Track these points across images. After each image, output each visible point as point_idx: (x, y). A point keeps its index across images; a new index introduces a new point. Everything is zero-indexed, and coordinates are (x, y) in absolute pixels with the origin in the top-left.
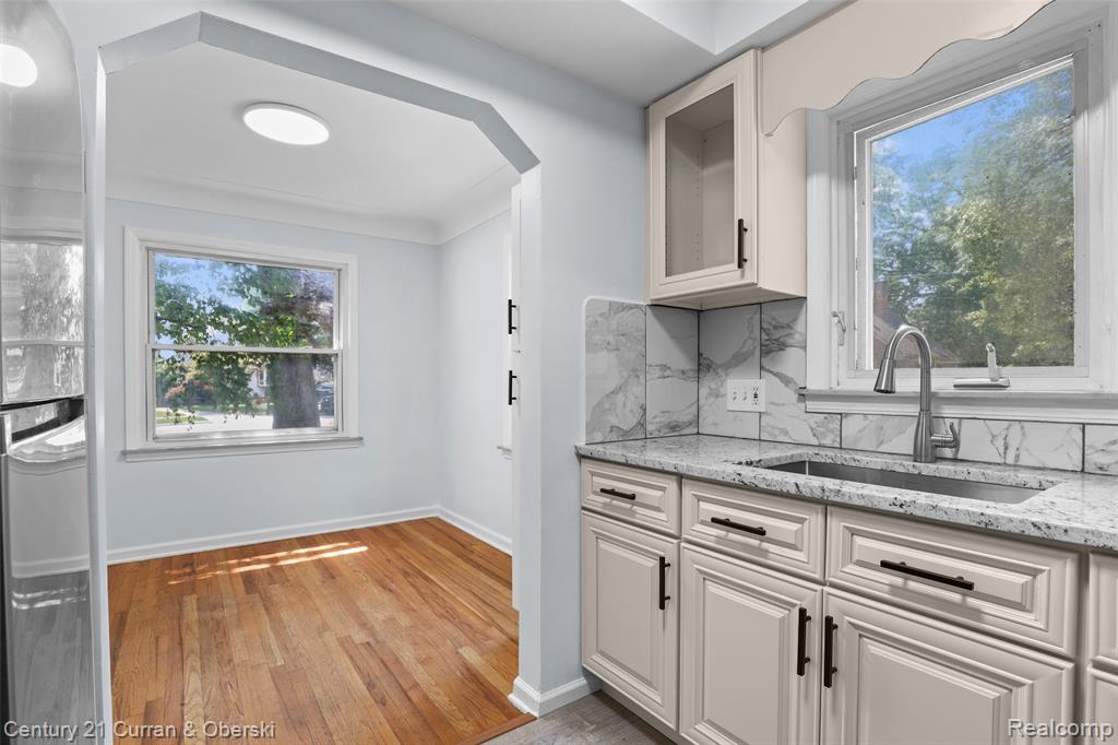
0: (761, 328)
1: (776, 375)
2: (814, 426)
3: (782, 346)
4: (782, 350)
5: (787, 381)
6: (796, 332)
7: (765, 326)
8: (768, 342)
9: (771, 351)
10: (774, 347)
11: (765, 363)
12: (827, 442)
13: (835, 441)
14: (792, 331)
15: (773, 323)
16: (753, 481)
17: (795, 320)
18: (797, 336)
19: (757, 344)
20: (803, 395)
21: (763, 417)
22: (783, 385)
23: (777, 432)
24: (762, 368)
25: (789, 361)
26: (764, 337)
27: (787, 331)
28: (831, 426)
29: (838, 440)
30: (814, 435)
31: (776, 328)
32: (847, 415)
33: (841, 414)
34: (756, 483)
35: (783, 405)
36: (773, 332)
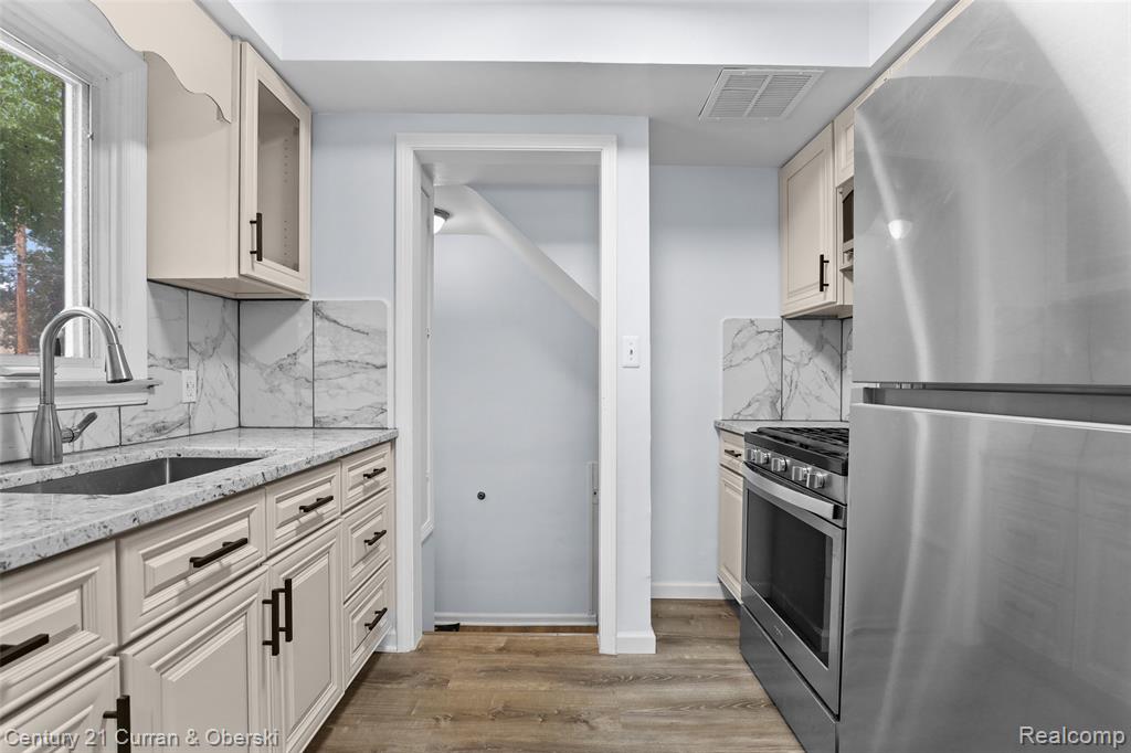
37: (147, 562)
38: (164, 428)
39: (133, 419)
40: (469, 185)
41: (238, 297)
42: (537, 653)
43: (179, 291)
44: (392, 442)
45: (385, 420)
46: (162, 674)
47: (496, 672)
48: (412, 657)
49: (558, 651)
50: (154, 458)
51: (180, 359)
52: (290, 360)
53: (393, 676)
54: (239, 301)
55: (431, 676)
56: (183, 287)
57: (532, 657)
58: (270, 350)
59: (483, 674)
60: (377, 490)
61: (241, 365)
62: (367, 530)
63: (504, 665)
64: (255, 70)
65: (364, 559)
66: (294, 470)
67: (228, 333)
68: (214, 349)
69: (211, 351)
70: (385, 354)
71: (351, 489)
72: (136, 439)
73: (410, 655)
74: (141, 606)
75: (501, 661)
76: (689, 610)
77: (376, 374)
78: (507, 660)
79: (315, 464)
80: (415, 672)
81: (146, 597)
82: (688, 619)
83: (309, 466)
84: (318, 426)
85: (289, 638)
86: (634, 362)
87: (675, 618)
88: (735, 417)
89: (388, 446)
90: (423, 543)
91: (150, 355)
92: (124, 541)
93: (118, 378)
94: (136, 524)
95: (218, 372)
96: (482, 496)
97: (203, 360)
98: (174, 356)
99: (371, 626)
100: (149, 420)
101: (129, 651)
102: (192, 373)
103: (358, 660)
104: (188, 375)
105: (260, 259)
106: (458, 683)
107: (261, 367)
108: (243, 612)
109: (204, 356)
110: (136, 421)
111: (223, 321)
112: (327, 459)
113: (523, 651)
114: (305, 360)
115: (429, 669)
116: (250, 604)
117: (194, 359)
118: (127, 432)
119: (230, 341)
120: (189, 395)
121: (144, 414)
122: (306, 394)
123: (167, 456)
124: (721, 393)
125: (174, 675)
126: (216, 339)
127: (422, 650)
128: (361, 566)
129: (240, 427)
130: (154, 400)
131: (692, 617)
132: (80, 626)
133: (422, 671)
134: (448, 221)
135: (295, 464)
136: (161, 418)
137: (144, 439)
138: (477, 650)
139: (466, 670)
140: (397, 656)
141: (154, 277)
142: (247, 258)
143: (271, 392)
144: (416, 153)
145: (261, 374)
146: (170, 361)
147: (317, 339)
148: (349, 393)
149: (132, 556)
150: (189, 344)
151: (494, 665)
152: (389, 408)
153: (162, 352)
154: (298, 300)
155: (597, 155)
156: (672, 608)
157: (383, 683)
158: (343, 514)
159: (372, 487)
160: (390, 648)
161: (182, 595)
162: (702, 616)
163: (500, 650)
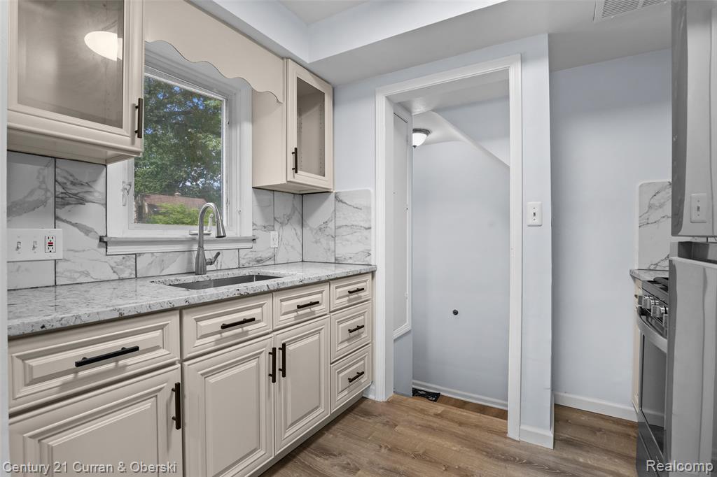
0: (55, 181)
1: (75, 225)
2: (114, 265)
3: (81, 201)
4: (81, 204)
5: (87, 231)
6: (96, 191)
7: (59, 179)
8: (64, 195)
9: (68, 204)
10: (72, 200)
11: (60, 213)
12: (125, 275)
13: (131, 274)
14: (91, 190)
15: (71, 178)
16: (247, 291)
17: (95, 181)
18: (96, 194)
19: (50, 195)
20: (103, 242)
21: (59, 265)
22: (82, 234)
23: (76, 275)
24: (56, 218)
25: (89, 214)
26: (59, 189)
27: (87, 189)
28: (128, 263)
29: (134, 272)
30: (114, 272)
31: (73, 184)
32: (140, 254)
33: (135, 254)
34: (248, 292)
35: (84, 251)
36: (69, 186)
37: (198, 323)
38: (261, 260)
39: (246, 255)
40: (433, 110)
41: (301, 193)
42: (461, 424)
43: (269, 192)
44: (373, 273)
45: (370, 260)
46: (205, 378)
47: (428, 429)
48: (382, 405)
49: (477, 426)
50: (248, 274)
51: (270, 226)
52: (324, 225)
53: (367, 414)
54: (302, 194)
55: (388, 420)
56: (271, 190)
57: (456, 426)
58: (315, 220)
59: (419, 427)
60: (359, 301)
61: (304, 229)
62: (352, 323)
63: (435, 425)
64: (295, 72)
65: (348, 340)
66: (290, 285)
67: (296, 212)
68: (288, 220)
69: (286, 222)
70: (370, 221)
71: (338, 299)
72: (247, 265)
73: (381, 404)
74: (194, 343)
75: (435, 422)
76: (602, 424)
77: (366, 233)
78: (437, 423)
79: (306, 282)
80: (380, 415)
81: (198, 339)
82: (594, 430)
83: (301, 283)
84: (337, 262)
85: (284, 375)
86: (537, 221)
87: (583, 426)
88: (652, 267)
89: (370, 276)
90: (395, 340)
91: (254, 224)
92: (184, 311)
93: (220, 235)
94: (187, 304)
95: (290, 233)
96: (456, 313)
97: (282, 226)
98: (266, 225)
99: (351, 380)
100: (253, 256)
101: (186, 363)
102: (277, 233)
103: (343, 398)
104: (274, 234)
105: (296, 172)
106: (402, 428)
107: (311, 229)
108: (257, 356)
109: (282, 224)
110: (246, 256)
111: (293, 204)
112: (316, 280)
113: (452, 420)
114: (331, 225)
115: (389, 415)
116: (261, 352)
117: (277, 226)
118: (242, 262)
119: (297, 216)
120: (274, 244)
121: (250, 253)
122: (332, 243)
123: (254, 274)
124: (637, 247)
125: (212, 380)
126: (290, 215)
127: (389, 403)
128: (346, 344)
129: (303, 261)
130: (256, 246)
131: (600, 430)
132: (161, 346)
133: (384, 415)
134: (429, 135)
135: (291, 282)
136: (260, 255)
137: (251, 265)
138: (422, 411)
139: (410, 422)
140: (374, 402)
141: (255, 186)
142: (291, 172)
143: (316, 243)
144: (388, 98)
145: (312, 232)
146: (265, 227)
147: (337, 213)
148: (352, 244)
149: (189, 319)
150: (275, 218)
151: (429, 423)
152: (372, 253)
153: (260, 222)
154: (328, 192)
155: (506, 72)
156: (584, 418)
157: (361, 416)
158: (330, 312)
159: (356, 299)
160: (371, 397)
161: (217, 341)
162: (611, 431)
163: (437, 415)
